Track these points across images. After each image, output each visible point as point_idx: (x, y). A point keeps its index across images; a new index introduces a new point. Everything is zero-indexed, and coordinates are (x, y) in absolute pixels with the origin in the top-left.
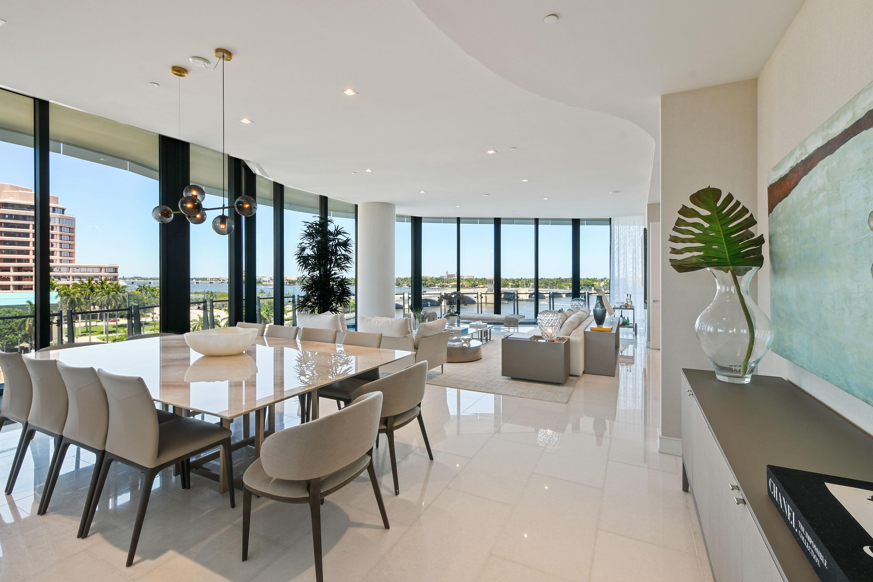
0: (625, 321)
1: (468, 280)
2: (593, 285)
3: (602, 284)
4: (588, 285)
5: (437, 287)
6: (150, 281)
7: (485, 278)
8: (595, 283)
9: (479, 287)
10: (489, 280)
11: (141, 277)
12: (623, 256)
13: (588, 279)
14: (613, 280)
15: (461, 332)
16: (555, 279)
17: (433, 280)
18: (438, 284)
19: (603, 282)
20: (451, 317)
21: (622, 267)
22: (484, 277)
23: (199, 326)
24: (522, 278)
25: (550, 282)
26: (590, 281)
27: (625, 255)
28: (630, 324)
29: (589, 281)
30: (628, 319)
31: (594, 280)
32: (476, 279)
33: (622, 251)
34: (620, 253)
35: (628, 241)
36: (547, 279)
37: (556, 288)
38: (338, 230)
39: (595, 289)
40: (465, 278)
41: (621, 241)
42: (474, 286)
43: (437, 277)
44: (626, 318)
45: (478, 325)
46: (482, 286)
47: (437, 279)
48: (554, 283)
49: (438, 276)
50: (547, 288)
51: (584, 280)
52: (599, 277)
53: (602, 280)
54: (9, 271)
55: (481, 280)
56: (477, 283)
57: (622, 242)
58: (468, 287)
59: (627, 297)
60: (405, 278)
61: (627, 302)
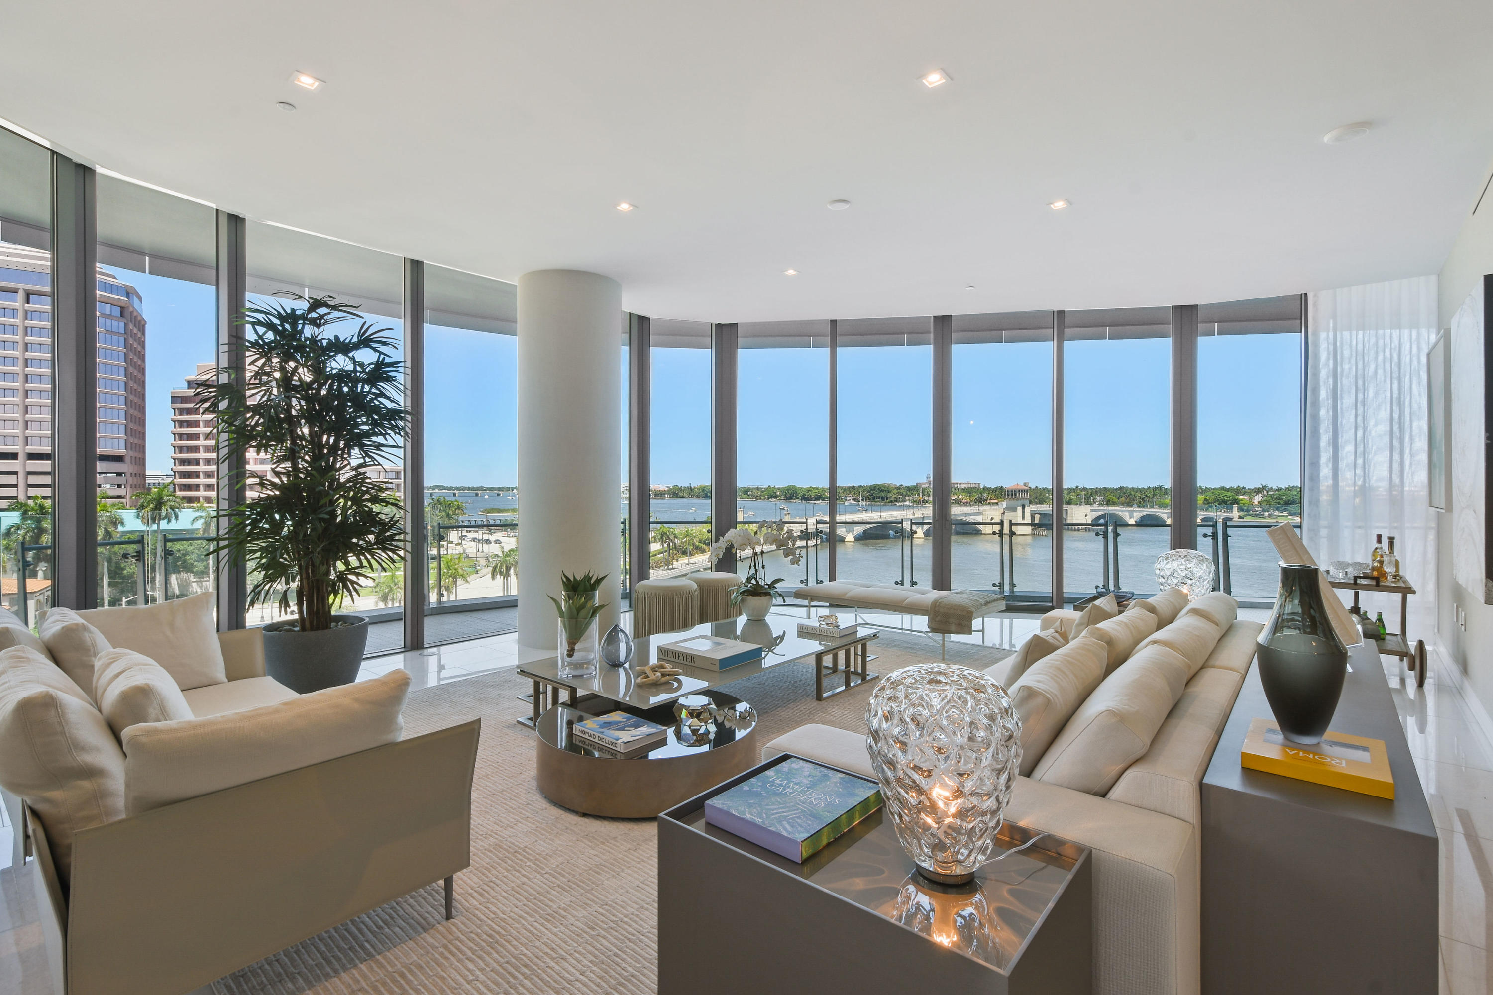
0: (1369, 627)
1: (969, 491)
2: (1236, 502)
3: (1257, 499)
4: (1225, 502)
5: (907, 503)
6: (456, 491)
7: (1002, 487)
8: (1241, 497)
9: (990, 504)
10: (1008, 490)
11: (443, 486)
12: (1354, 412)
13: (1223, 488)
14: (1312, 489)
15: (717, 668)
16: (1149, 487)
17: (901, 491)
18: (911, 498)
19: (1260, 495)
20: (750, 597)
21: (1347, 450)
22: (999, 485)
23: (501, 565)
24: (1077, 487)
25: (1138, 494)
26: (1229, 493)
27: (1360, 411)
28: (1388, 637)
29: (1226, 493)
30: (1380, 620)
31: (1239, 490)
32: (985, 488)
33: (1347, 401)
34: (1342, 404)
35: (1372, 367)
36: (1133, 488)
37: (1151, 507)
38: (367, 334)
39: (1240, 510)
40: (963, 486)
41: (1346, 367)
42: (981, 501)
43: (909, 484)
44: (1373, 617)
45: (823, 632)
46: (995, 501)
47: (909, 489)
48: (1146, 496)
49: (912, 483)
50: (1131, 506)
51: (1215, 491)
52: (1250, 485)
53: (1258, 491)
54: (198, 476)
55: (995, 490)
56: (985, 495)
57: (1350, 369)
58: (967, 503)
59: (1377, 545)
60: (849, 487)
61: (1381, 562)
